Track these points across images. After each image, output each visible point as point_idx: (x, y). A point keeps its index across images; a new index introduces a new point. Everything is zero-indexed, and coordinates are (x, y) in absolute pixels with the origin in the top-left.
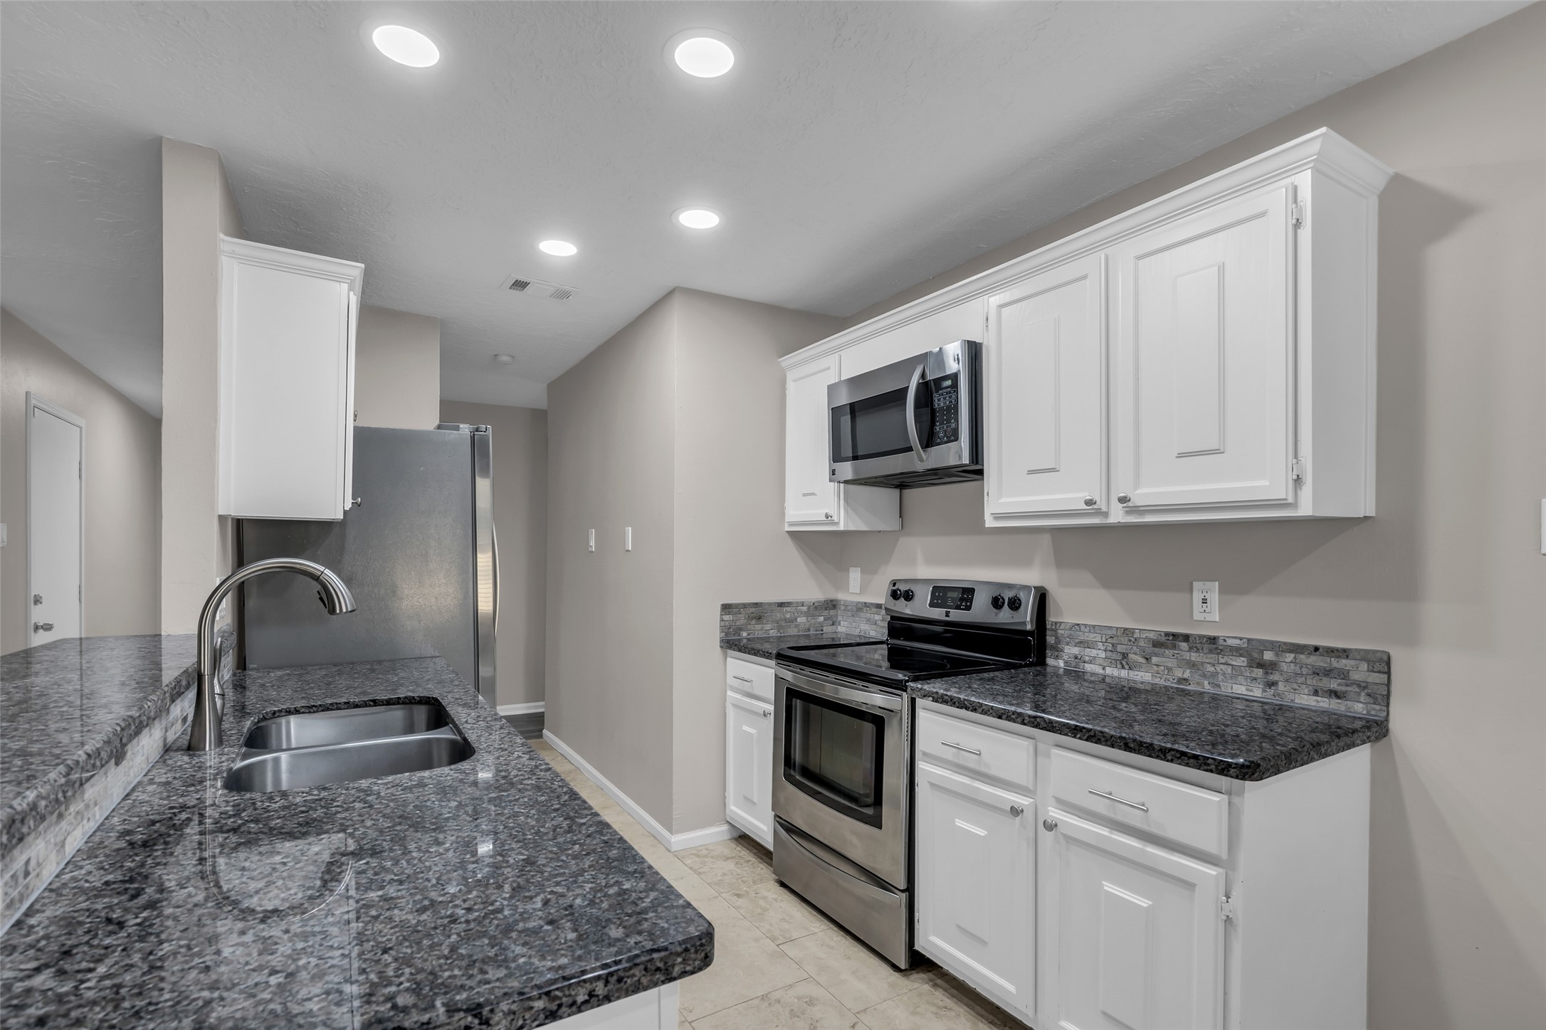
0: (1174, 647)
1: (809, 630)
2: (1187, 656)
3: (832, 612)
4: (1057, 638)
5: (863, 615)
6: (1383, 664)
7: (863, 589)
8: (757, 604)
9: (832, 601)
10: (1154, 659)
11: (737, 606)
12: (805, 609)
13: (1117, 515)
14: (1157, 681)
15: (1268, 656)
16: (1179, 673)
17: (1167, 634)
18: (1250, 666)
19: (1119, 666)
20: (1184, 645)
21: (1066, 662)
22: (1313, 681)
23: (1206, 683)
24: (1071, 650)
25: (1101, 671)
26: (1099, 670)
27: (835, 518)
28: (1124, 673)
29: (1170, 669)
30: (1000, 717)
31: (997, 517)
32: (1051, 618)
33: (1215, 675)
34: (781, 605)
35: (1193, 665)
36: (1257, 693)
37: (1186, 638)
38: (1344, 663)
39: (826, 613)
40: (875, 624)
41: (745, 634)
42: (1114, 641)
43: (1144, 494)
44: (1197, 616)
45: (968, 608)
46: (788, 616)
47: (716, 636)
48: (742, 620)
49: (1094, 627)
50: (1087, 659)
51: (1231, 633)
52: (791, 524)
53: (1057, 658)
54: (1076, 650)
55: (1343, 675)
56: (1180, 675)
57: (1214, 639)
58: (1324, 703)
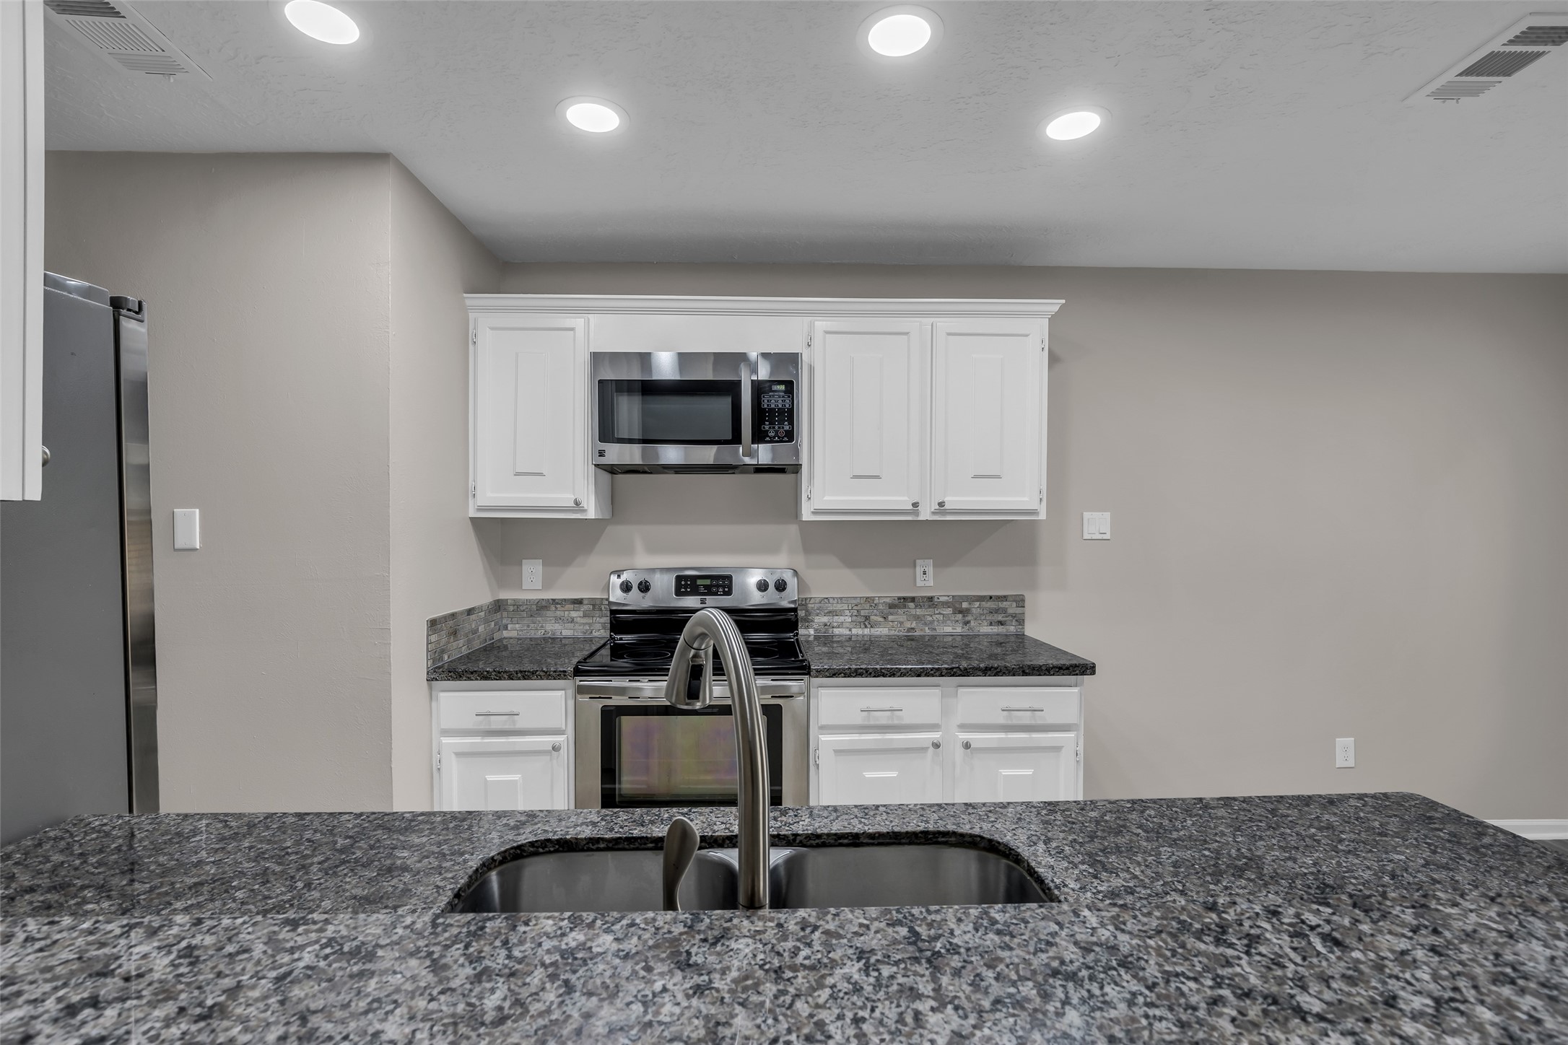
0: (905, 607)
2: (913, 612)
4: (807, 611)
5: (549, 613)
6: (1020, 601)
7: (547, 585)
10: (890, 618)
14: (892, 633)
15: (965, 605)
16: (908, 625)
17: (899, 598)
18: (954, 613)
19: (863, 626)
20: (912, 605)
21: (816, 630)
22: (989, 617)
23: (927, 628)
24: (820, 620)
25: (848, 633)
26: (847, 632)
27: (582, 507)
28: (867, 631)
29: (901, 623)
32: (801, 595)
33: (932, 622)
35: (917, 618)
36: (959, 630)
37: (913, 599)
38: (1005, 604)
40: (572, 621)
42: (858, 608)
44: (919, 583)
49: (841, 598)
50: (835, 624)
51: (942, 594)
52: (478, 510)
53: (808, 627)
54: (825, 619)
55: (1004, 611)
56: (909, 626)
57: (931, 599)
58: (996, 629)
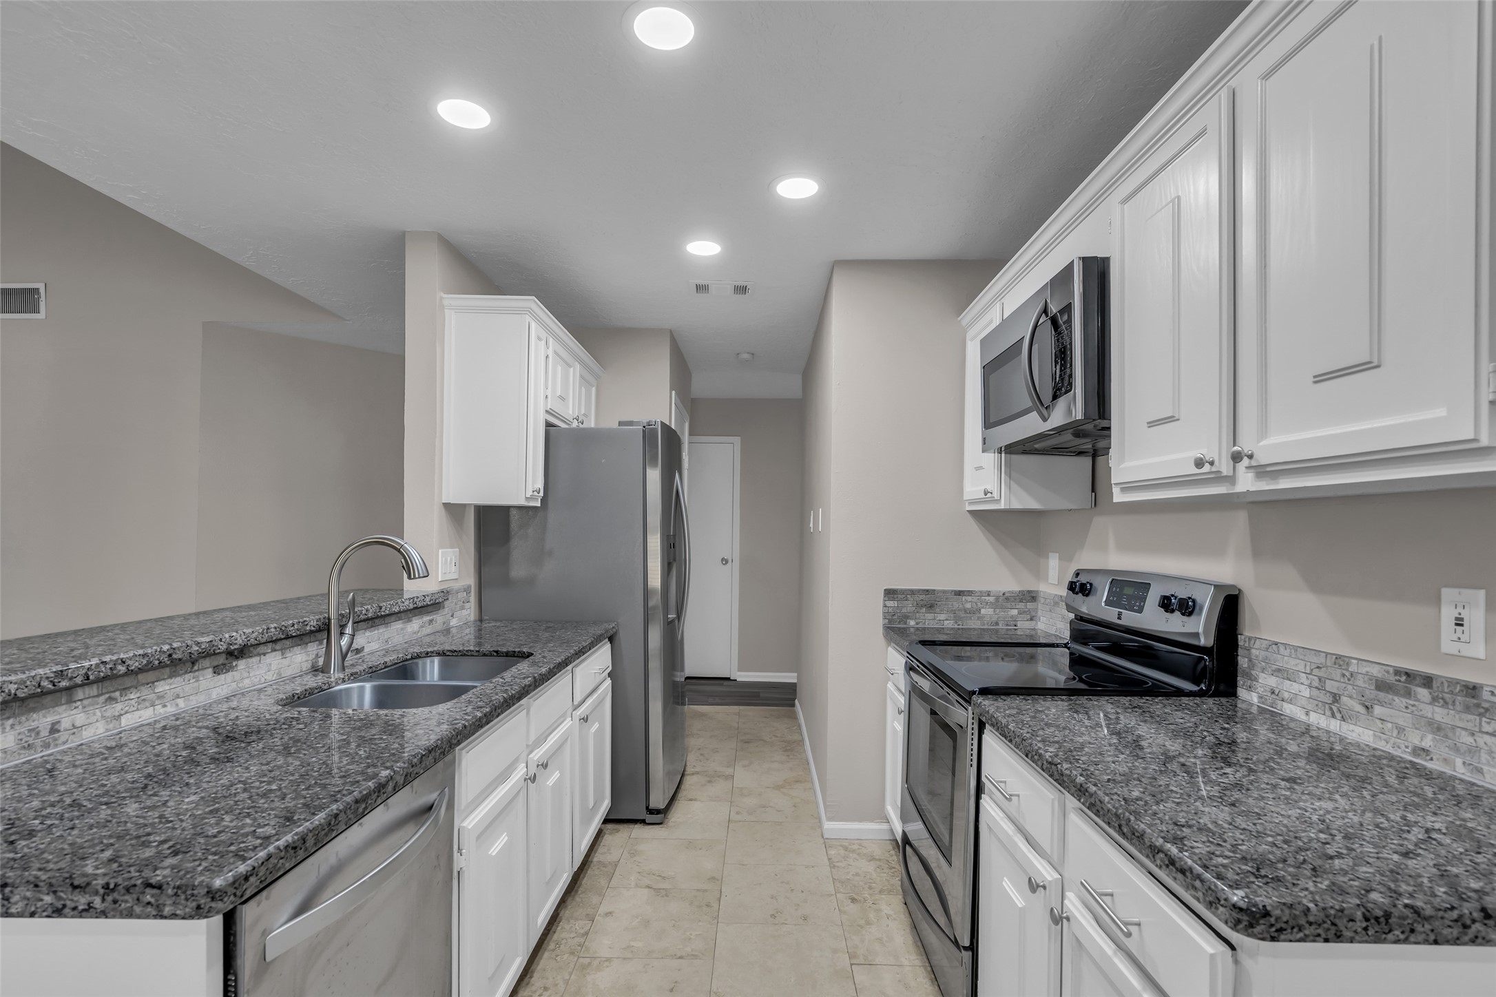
0: (1408, 694)
1: (997, 624)
2: (1426, 710)
3: (1030, 605)
4: (1250, 660)
5: (1059, 611)
7: (1060, 579)
8: (927, 591)
9: (1029, 592)
10: (1378, 710)
11: (903, 592)
12: (991, 599)
13: (1243, 480)
14: (1381, 745)
16: (1415, 739)
17: (1398, 672)
19: (1328, 713)
20: (1423, 693)
21: (1260, 697)
23: (1459, 762)
24: (1266, 681)
25: (1303, 717)
26: (1299, 714)
28: (1335, 725)
29: (1401, 730)
30: (1027, 755)
31: (1127, 488)
32: (1247, 631)
33: (1473, 751)
34: (959, 593)
35: (1437, 728)
37: (1428, 681)
39: (1021, 605)
41: (912, 623)
42: (1321, 673)
44: (1448, 646)
45: (1140, 610)
46: (968, 606)
47: (879, 622)
48: (909, 607)
49: (1296, 648)
50: (1286, 695)
52: (972, 502)
53: (1250, 688)
54: (1273, 682)
56: (1417, 742)
57: (1472, 690)
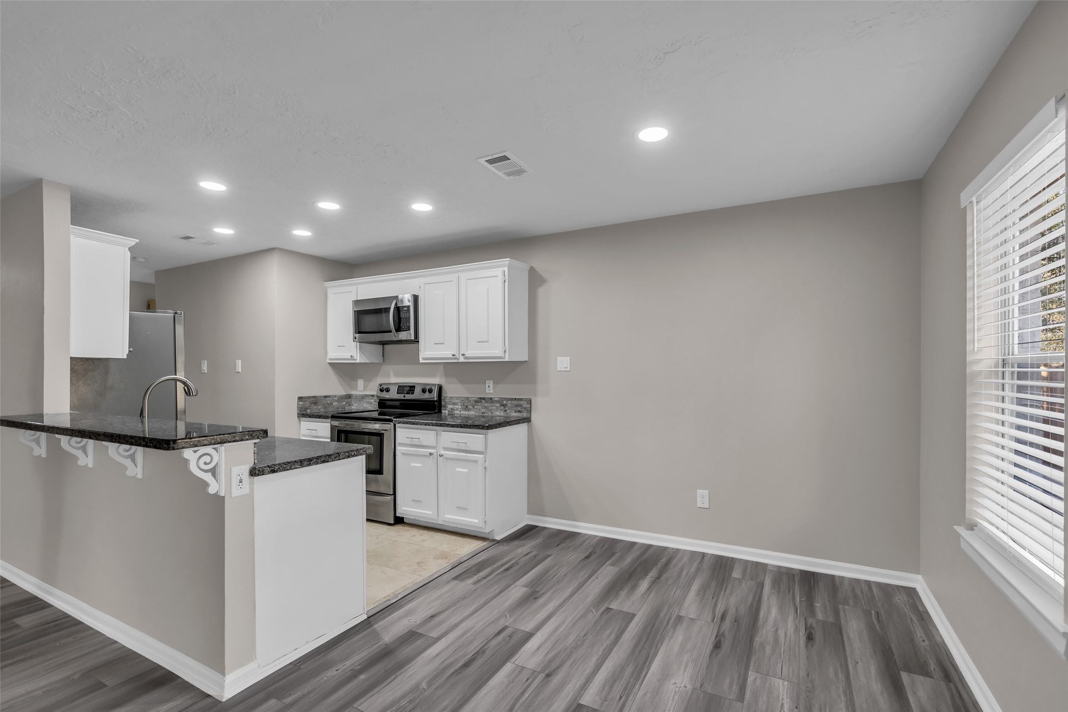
0: (481, 402)
2: (484, 404)
3: (349, 400)
4: (445, 402)
5: (365, 400)
6: (530, 402)
7: (365, 388)
8: (314, 396)
9: (349, 395)
10: (475, 407)
11: (305, 398)
12: (336, 398)
13: (462, 360)
14: (476, 414)
15: (505, 402)
17: (479, 398)
18: (500, 406)
19: (465, 410)
20: (483, 401)
21: (448, 411)
22: (515, 409)
24: (450, 406)
26: (459, 412)
27: (355, 357)
29: (480, 409)
30: (426, 425)
31: (424, 359)
32: (444, 395)
33: (492, 410)
34: (326, 397)
35: (486, 407)
36: (502, 414)
37: (484, 399)
38: (522, 402)
39: (346, 400)
40: (371, 403)
41: (309, 411)
42: (463, 402)
43: (469, 353)
44: (487, 392)
45: (413, 393)
46: (329, 402)
47: (296, 412)
48: (307, 404)
49: (457, 397)
50: (455, 409)
51: (496, 397)
52: (330, 359)
53: (445, 410)
54: (451, 406)
55: (521, 406)
56: (482, 411)
57: (491, 399)
58: (518, 414)
